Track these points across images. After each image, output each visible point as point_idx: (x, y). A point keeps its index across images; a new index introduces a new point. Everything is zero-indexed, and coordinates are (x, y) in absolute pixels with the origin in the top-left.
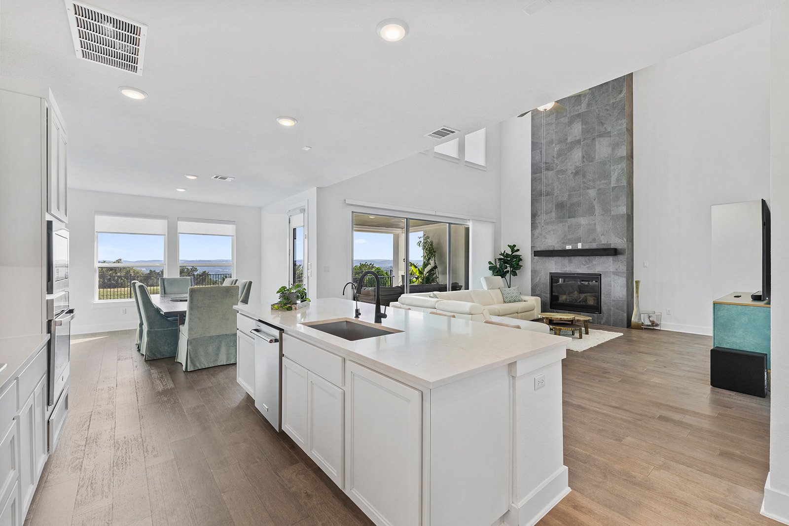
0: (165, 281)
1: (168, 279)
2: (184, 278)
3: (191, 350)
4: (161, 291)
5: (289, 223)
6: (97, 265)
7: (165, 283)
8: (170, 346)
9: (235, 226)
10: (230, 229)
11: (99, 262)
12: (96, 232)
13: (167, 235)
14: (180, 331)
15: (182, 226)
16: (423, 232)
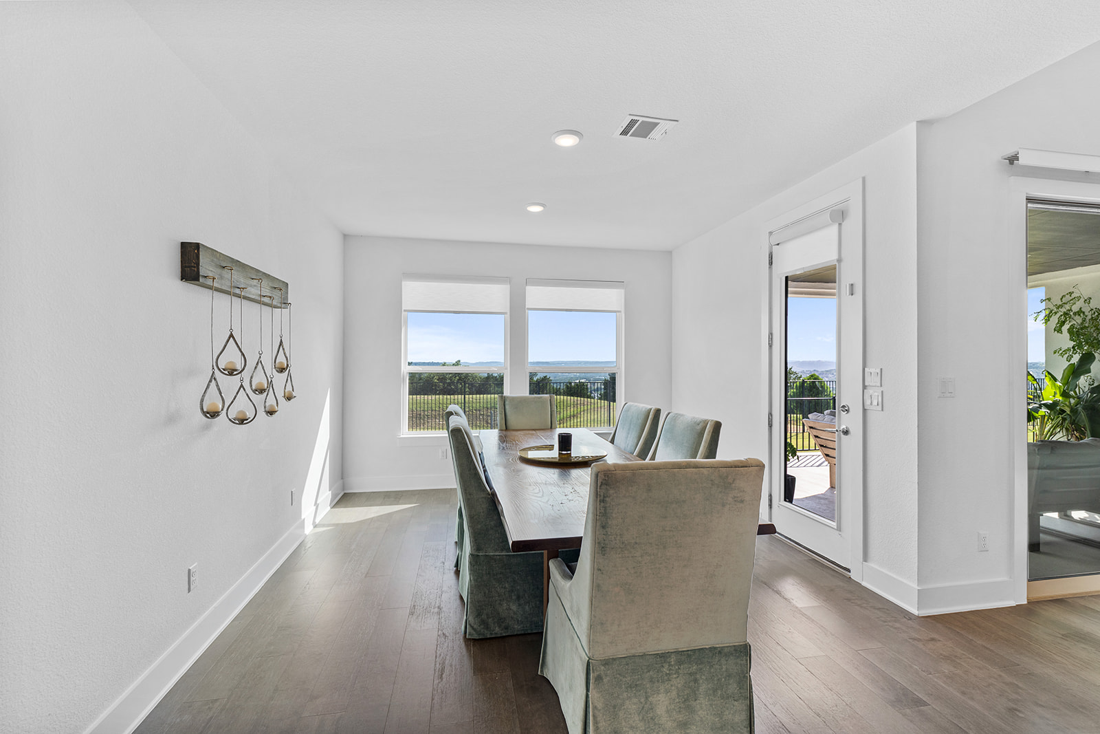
0: (507, 403)
1: (513, 399)
2: (539, 398)
3: (600, 706)
4: (500, 423)
5: (771, 263)
6: (406, 370)
7: (507, 407)
8: (522, 601)
9: (622, 291)
10: (613, 298)
11: (410, 364)
12: (405, 311)
13: (509, 313)
14: (549, 577)
15: (535, 295)
16: (1043, 289)
